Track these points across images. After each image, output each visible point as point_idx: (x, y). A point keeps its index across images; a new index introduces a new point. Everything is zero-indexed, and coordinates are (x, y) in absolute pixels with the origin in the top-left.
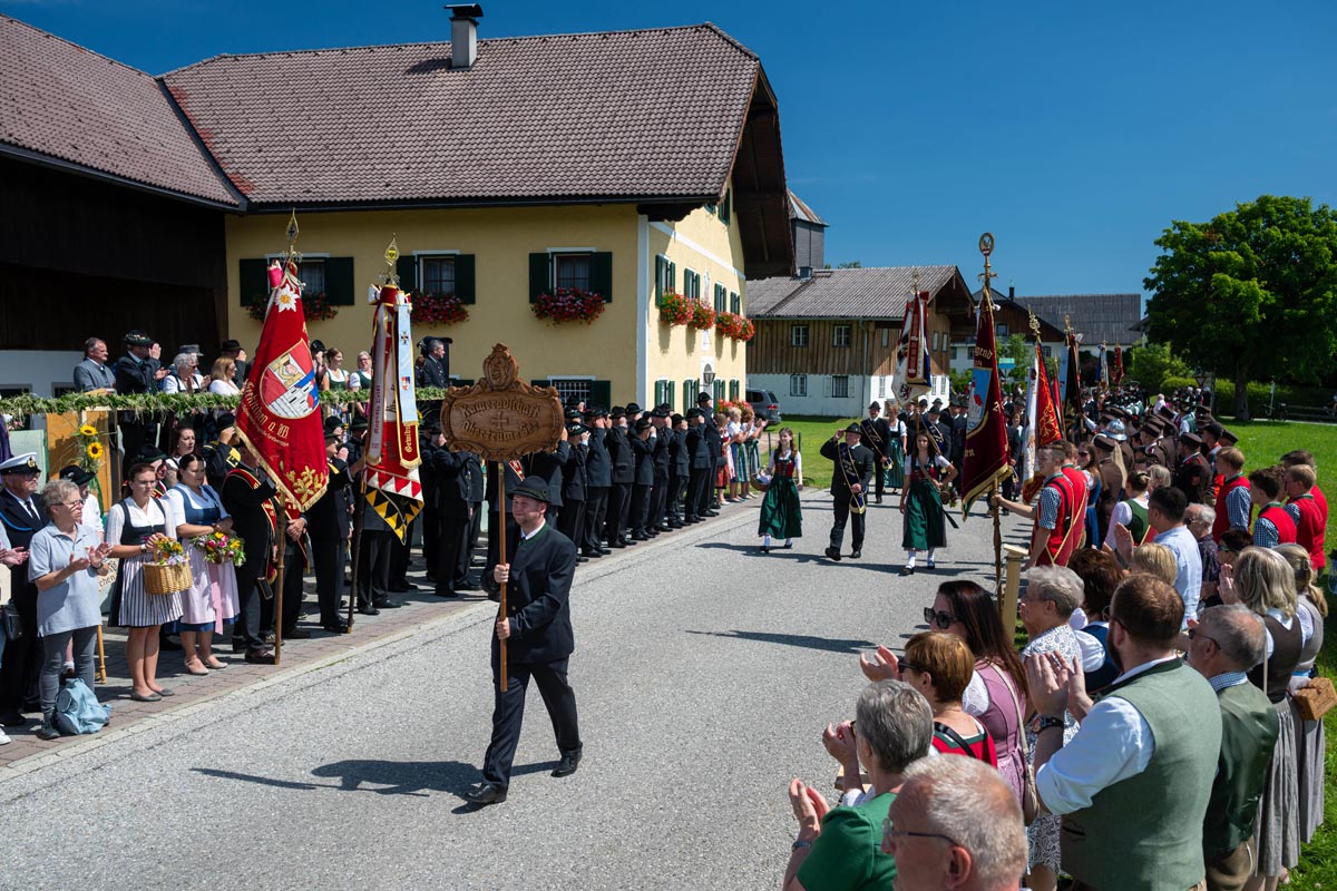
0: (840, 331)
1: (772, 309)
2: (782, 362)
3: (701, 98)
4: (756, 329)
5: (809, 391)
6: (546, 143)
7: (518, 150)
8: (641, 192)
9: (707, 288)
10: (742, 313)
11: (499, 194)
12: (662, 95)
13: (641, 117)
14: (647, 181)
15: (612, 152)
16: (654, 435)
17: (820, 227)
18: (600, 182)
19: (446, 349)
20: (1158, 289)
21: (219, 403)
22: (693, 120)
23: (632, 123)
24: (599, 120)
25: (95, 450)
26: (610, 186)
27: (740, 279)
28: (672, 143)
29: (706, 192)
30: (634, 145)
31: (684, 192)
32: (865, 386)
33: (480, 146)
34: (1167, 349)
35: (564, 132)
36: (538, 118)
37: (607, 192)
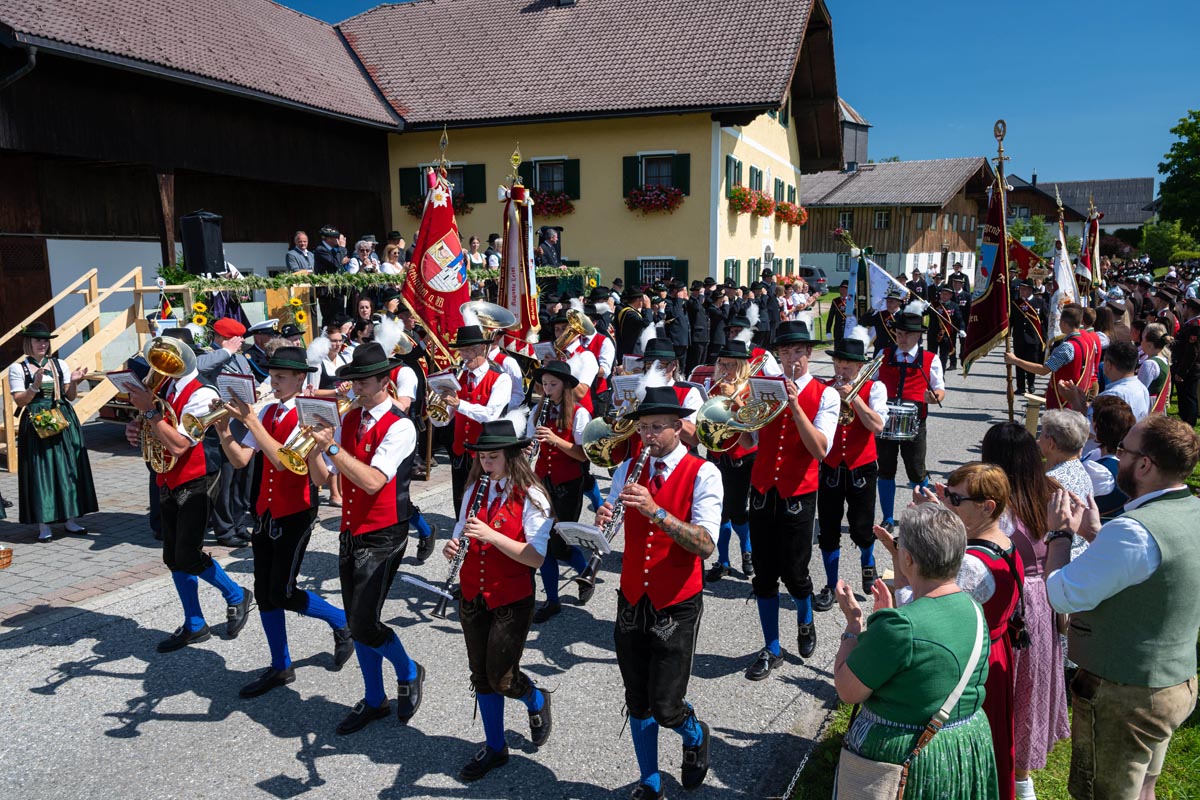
0: (880, 217)
1: (824, 198)
2: (829, 244)
3: (766, 20)
4: (809, 216)
6: (636, 64)
7: (614, 71)
8: (715, 102)
9: (768, 182)
10: (797, 203)
11: (599, 109)
12: (733, 19)
13: (715, 38)
14: (720, 93)
15: (691, 70)
16: (727, 303)
17: (865, 128)
18: (681, 95)
19: (559, 237)
20: (1172, 173)
21: (388, 280)
22: (759, 38)
23: (708, 44)
24: (680, 42)
25: (301, 317)
26: (689, 99)
27: (796, 173)
28: (741, 60)
29: (769, 100)
30: (709, 63)
31: (751, 101)
32: (902, 262)
33: (583, 69)
34: (1178, 226)
35: (651, 54)
36: (630, 43)
37: (687, 103)
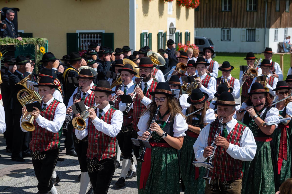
2: (216, 21)
4: (200, 1)
5: (232, 38)
32: (266, 35)
